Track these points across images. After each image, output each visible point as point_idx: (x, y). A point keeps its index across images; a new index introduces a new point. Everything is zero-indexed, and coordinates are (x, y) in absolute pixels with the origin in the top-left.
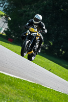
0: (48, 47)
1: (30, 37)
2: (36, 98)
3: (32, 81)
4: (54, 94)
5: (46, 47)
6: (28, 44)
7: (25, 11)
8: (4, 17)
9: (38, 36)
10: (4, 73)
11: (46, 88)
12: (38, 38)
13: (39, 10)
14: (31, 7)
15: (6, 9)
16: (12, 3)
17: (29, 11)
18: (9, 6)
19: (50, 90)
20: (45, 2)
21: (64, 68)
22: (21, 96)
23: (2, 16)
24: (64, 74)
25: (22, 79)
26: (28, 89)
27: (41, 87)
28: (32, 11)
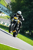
0: (31, 33)
5: (30, 33)
6: (13, 26)
8: (10, 19)
10: (10, 46)
13: (27, 16)
14: (23, 14)
15: (11, 15)
16: (14, 12)
18: (12, 13)
20: (30, 12)
23: (9, 18)
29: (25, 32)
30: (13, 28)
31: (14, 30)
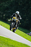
1: (14, 21)
2: (8, 45)
3: (6, 37)
4: (16, 43)
7: (3, 5)
9: (17, 21)
11: (12, 40)
12: (17, 22)
14: (5, 3)
17: (4, 5)
19: (14, 41)
21: (20, 31)
22: (1, 44)
24: (21, 34)
25: (1, 36)
26: (4, 40)
27: (10, 40)
28: (6, 5)
29: (8, 20)
30: (13, 26)
31: (14, 28)
